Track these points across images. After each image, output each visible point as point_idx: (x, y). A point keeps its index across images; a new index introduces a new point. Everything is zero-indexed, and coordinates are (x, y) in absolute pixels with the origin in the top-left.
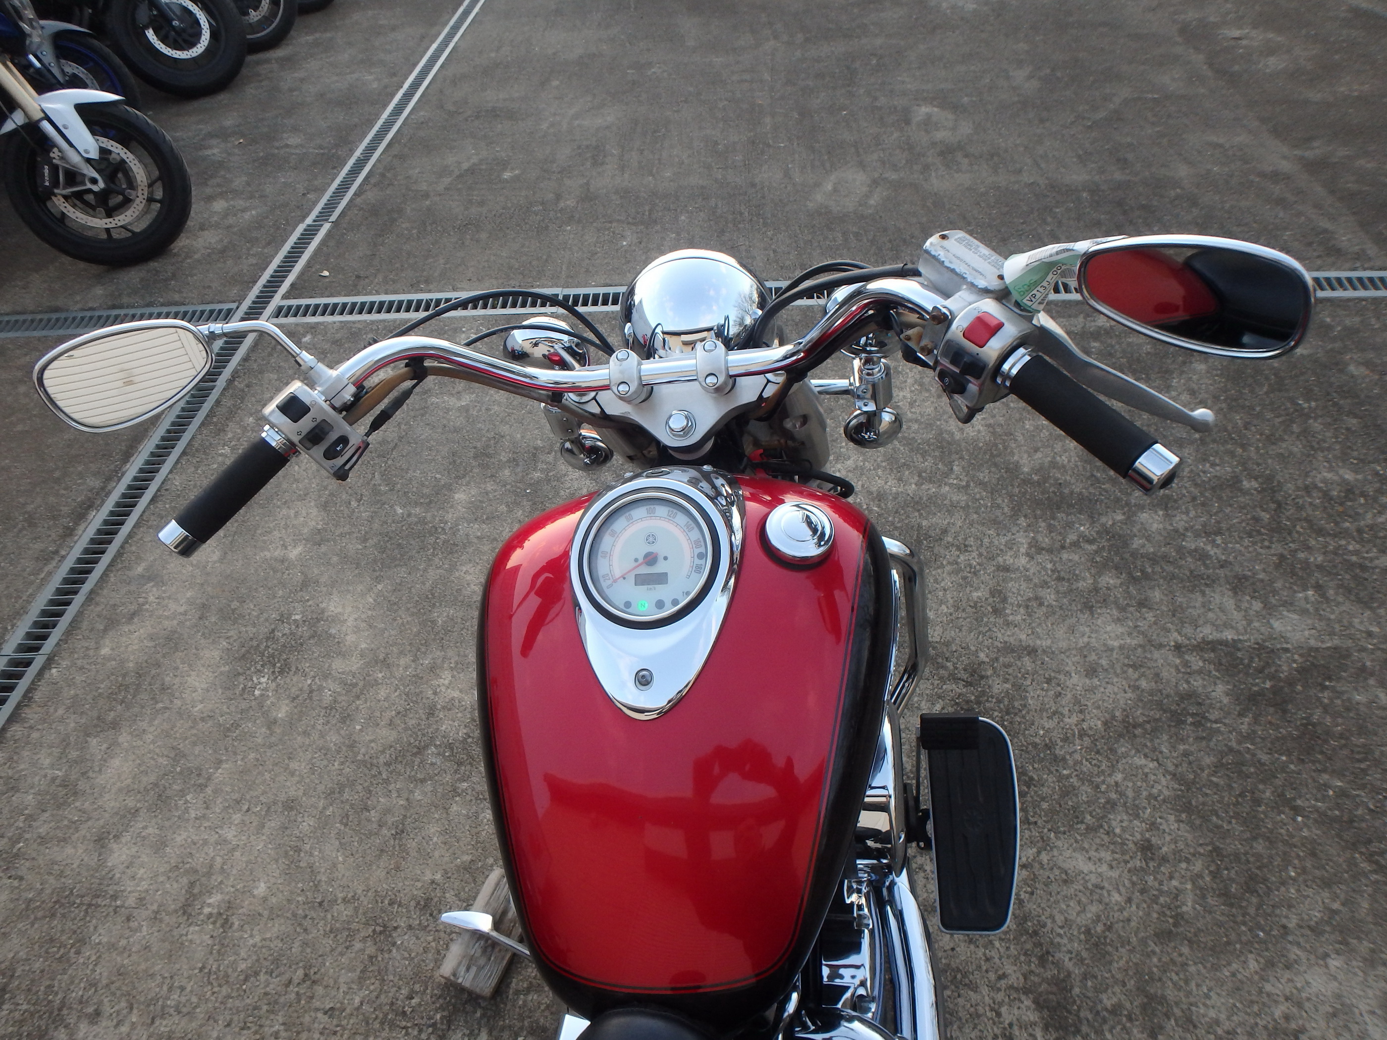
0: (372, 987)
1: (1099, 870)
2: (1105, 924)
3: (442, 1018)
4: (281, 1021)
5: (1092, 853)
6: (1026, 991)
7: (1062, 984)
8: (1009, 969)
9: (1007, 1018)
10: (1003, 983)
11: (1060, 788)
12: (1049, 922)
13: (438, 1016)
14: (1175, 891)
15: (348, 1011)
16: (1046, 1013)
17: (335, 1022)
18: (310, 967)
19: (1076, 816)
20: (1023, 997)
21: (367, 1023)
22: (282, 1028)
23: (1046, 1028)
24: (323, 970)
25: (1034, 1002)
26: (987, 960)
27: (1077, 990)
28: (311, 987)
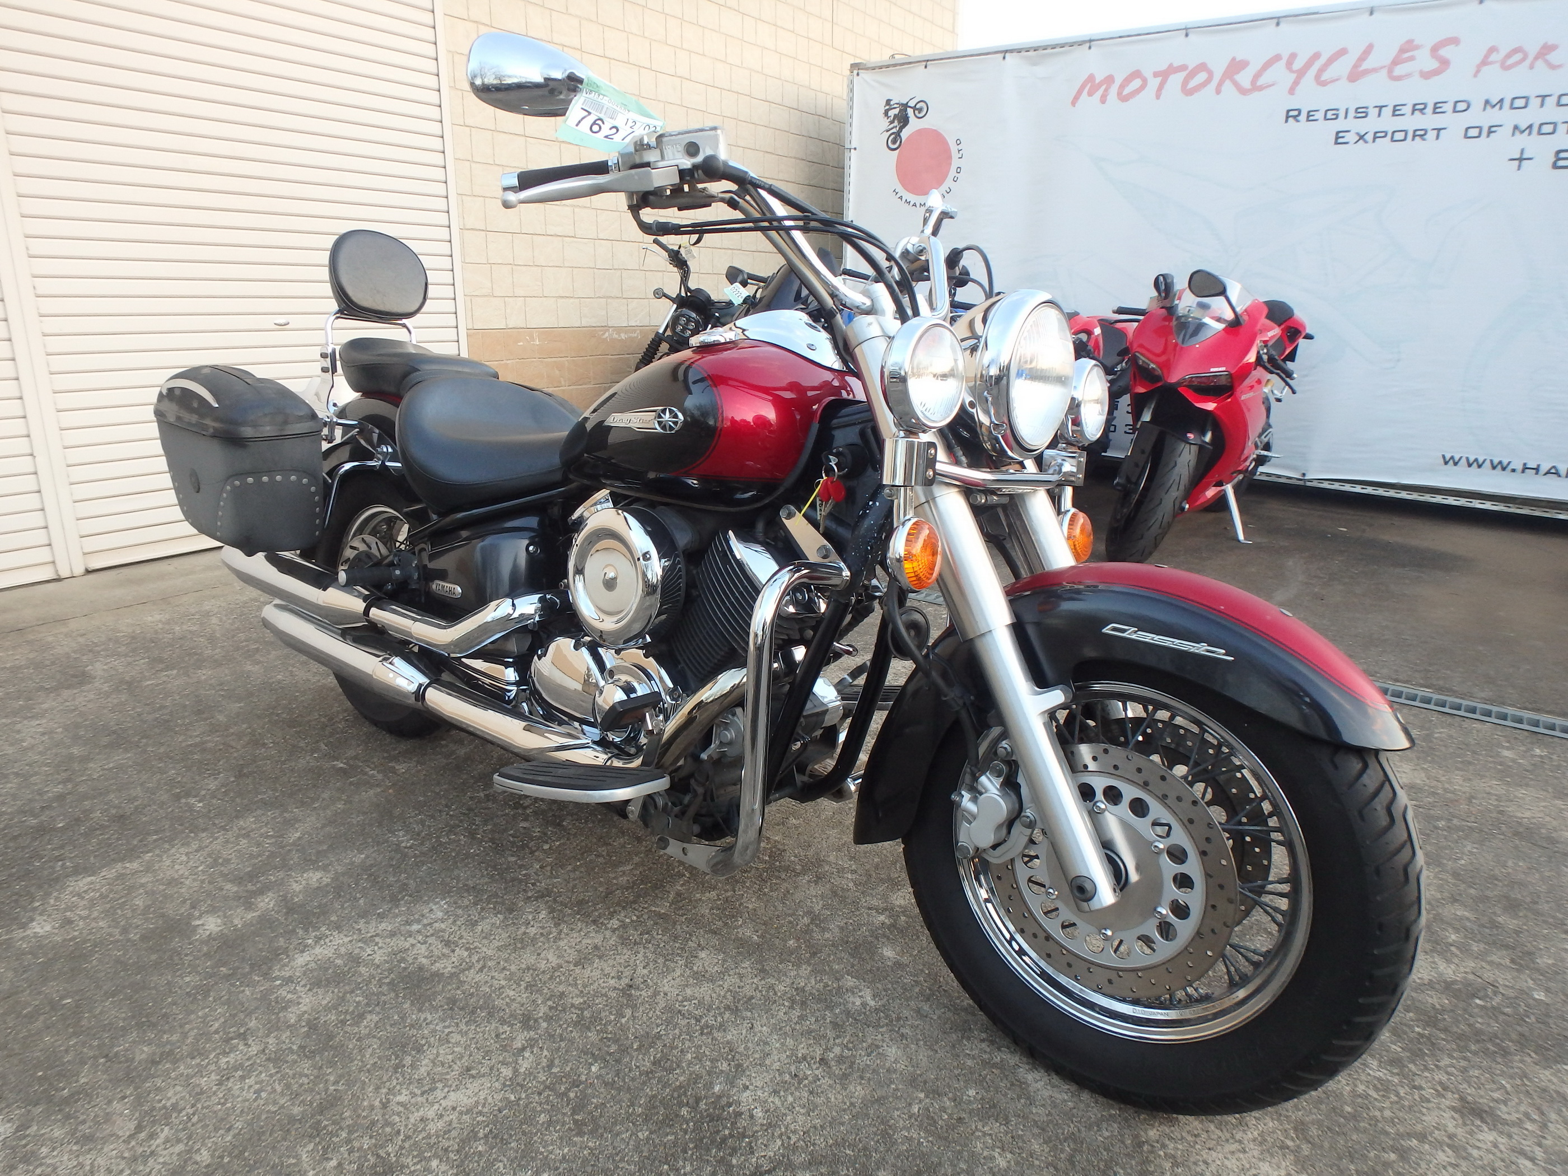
1: (436, 1106)
2: (404, 1066)
5: (454, 1116)
6: (452, 975)
7: (421, 1001)
8: (479, 977)
11: (537, 1152)
12: (464, 1028)
14: (330, 1156)
16: (427, 975)
19: (497, 1138)
20: (454, 970)
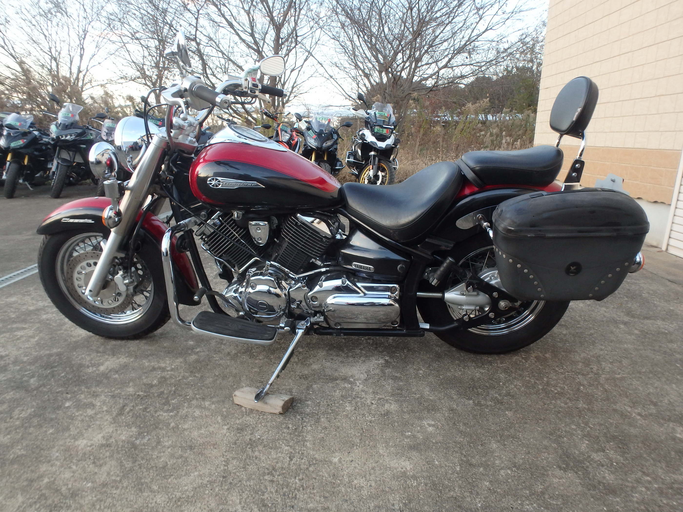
0: (281, 443)
4: (293, 480)
13: (299, 417)
15: (292, 450)
17: (297, 454)
18: (264, 473)
21: (299, 442)
22: (297, 478)
24: (267, 466)
28: (276, 471)
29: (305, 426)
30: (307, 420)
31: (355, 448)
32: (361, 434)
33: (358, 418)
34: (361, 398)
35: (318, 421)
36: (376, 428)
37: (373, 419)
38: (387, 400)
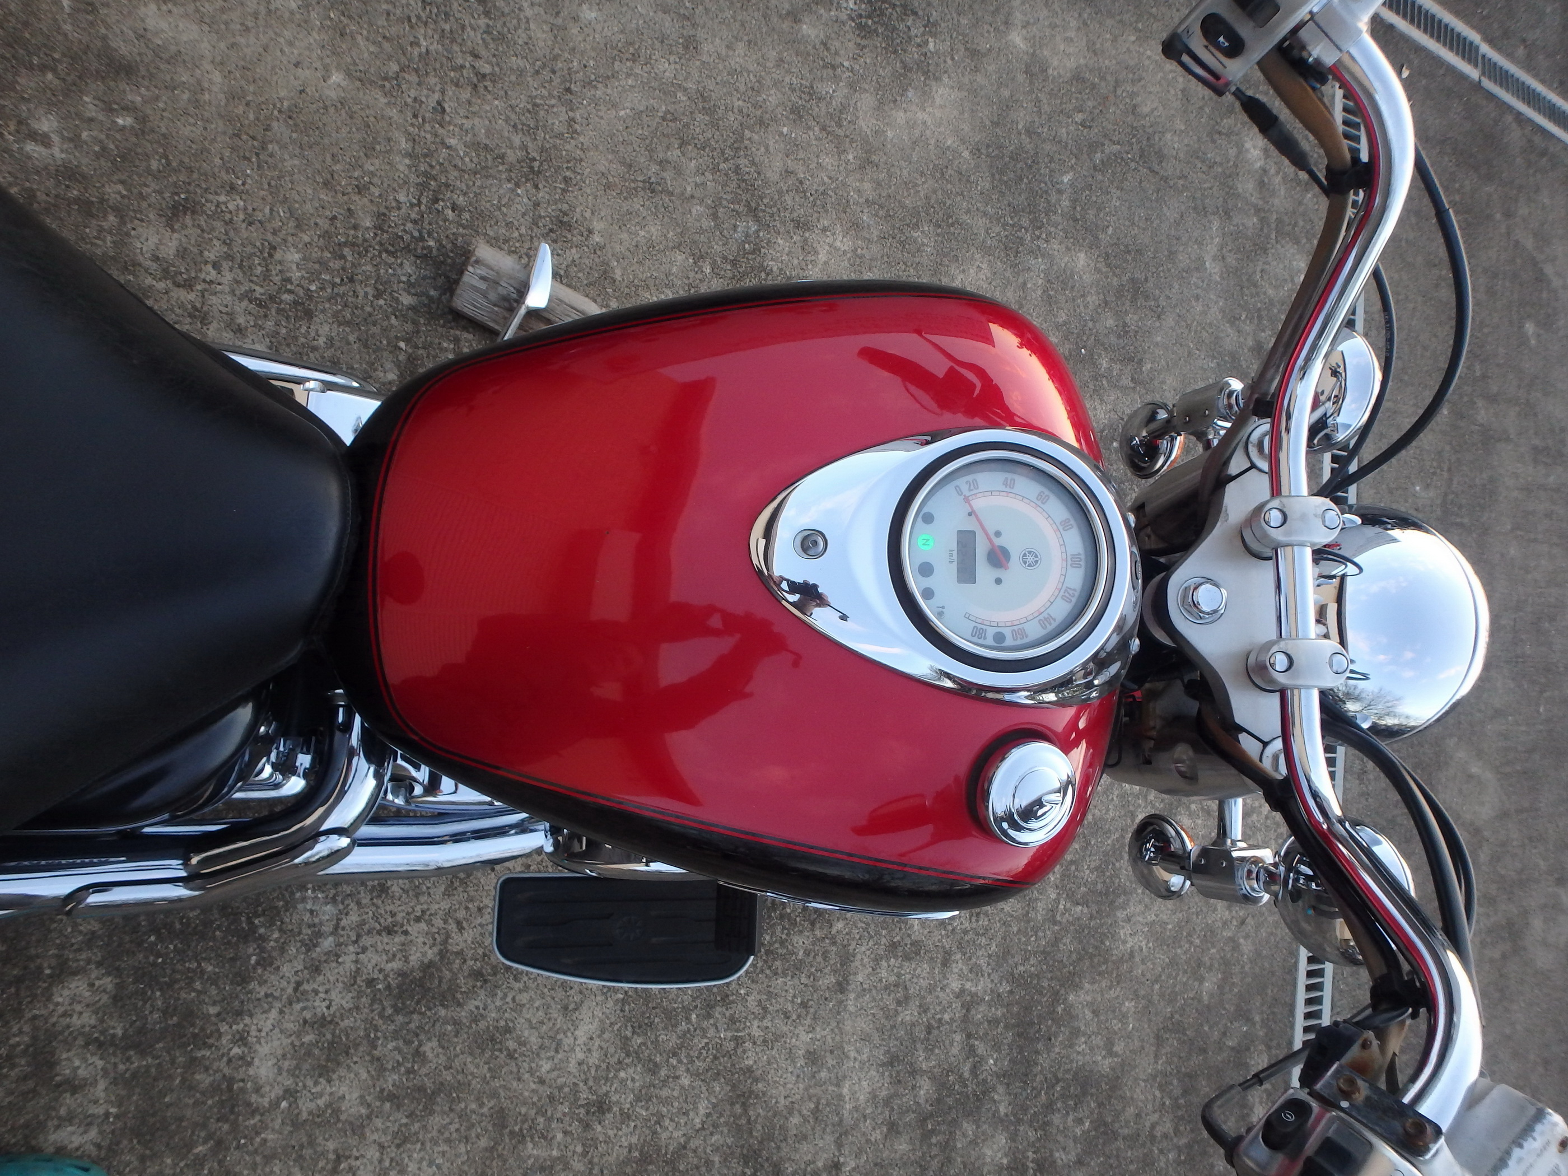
0: (467, 159)
1: (578, 1049)
2: (515, 1050)
3: (430, 248)
4: (431, 48)
5: (597, 1042)
6: (442, 954)
7: (449, 996)
8: (469, 935)
9: (414, 929)
10: (452, 927)
11: (674, 1009)
12: (521, 985)
13: (432, 243)
14: (550, 1136)
15: (441, 131)
16: (417, 974)
17: (428, 115)
18: (494, 82)
19: (642, 1027)
20: (436, 949)
21: (426, 156)
22: (423, 50)
23: (402, 974)
24: (489, 97)
25: (431, 961)
26: (480, 909)
27: (443, 1012)
28: (470, 82)
29: (412, 205)
30: (409, 226)
31: (286, 104)
32: (264, 148)
33: (267, 210)
34: (248, 296)
35: (381, 219)
36: (217, 161)
37: (222, 198)
38: (166, 274)
